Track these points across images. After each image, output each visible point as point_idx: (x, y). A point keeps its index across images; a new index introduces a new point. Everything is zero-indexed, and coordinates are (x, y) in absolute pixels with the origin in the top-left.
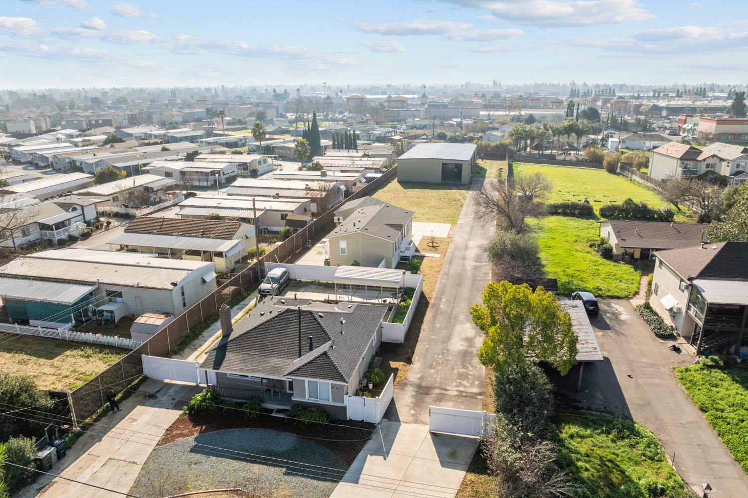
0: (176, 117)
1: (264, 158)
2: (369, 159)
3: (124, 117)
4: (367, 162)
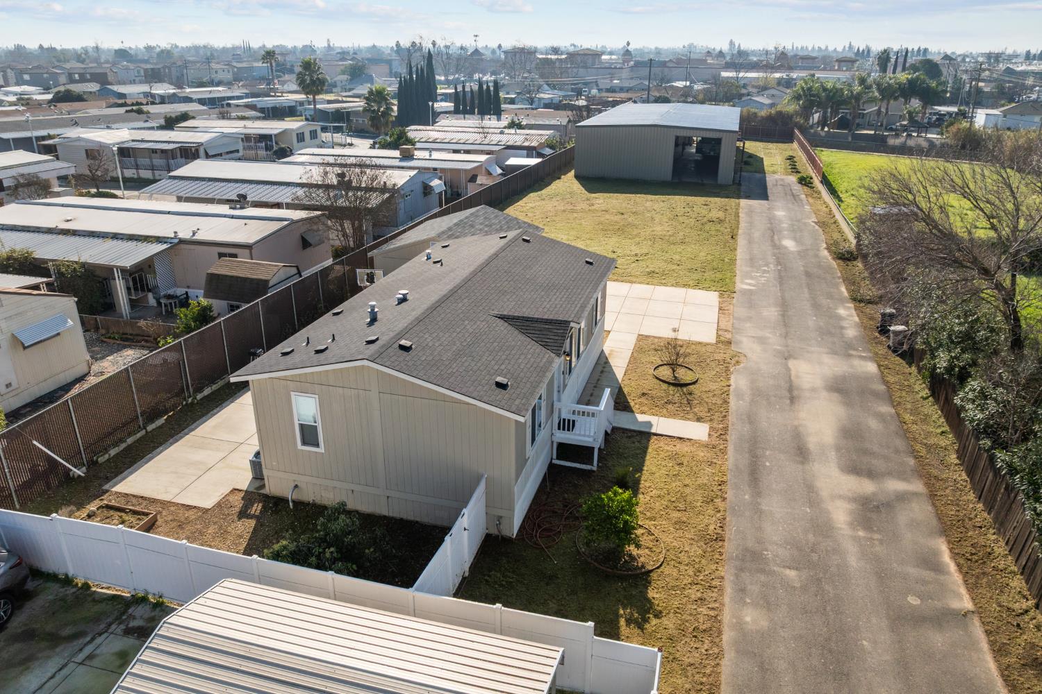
0: (220, 72)
1: (313, 128)
2: (518, 131)
3: (138, 72)
4: (516, 137)
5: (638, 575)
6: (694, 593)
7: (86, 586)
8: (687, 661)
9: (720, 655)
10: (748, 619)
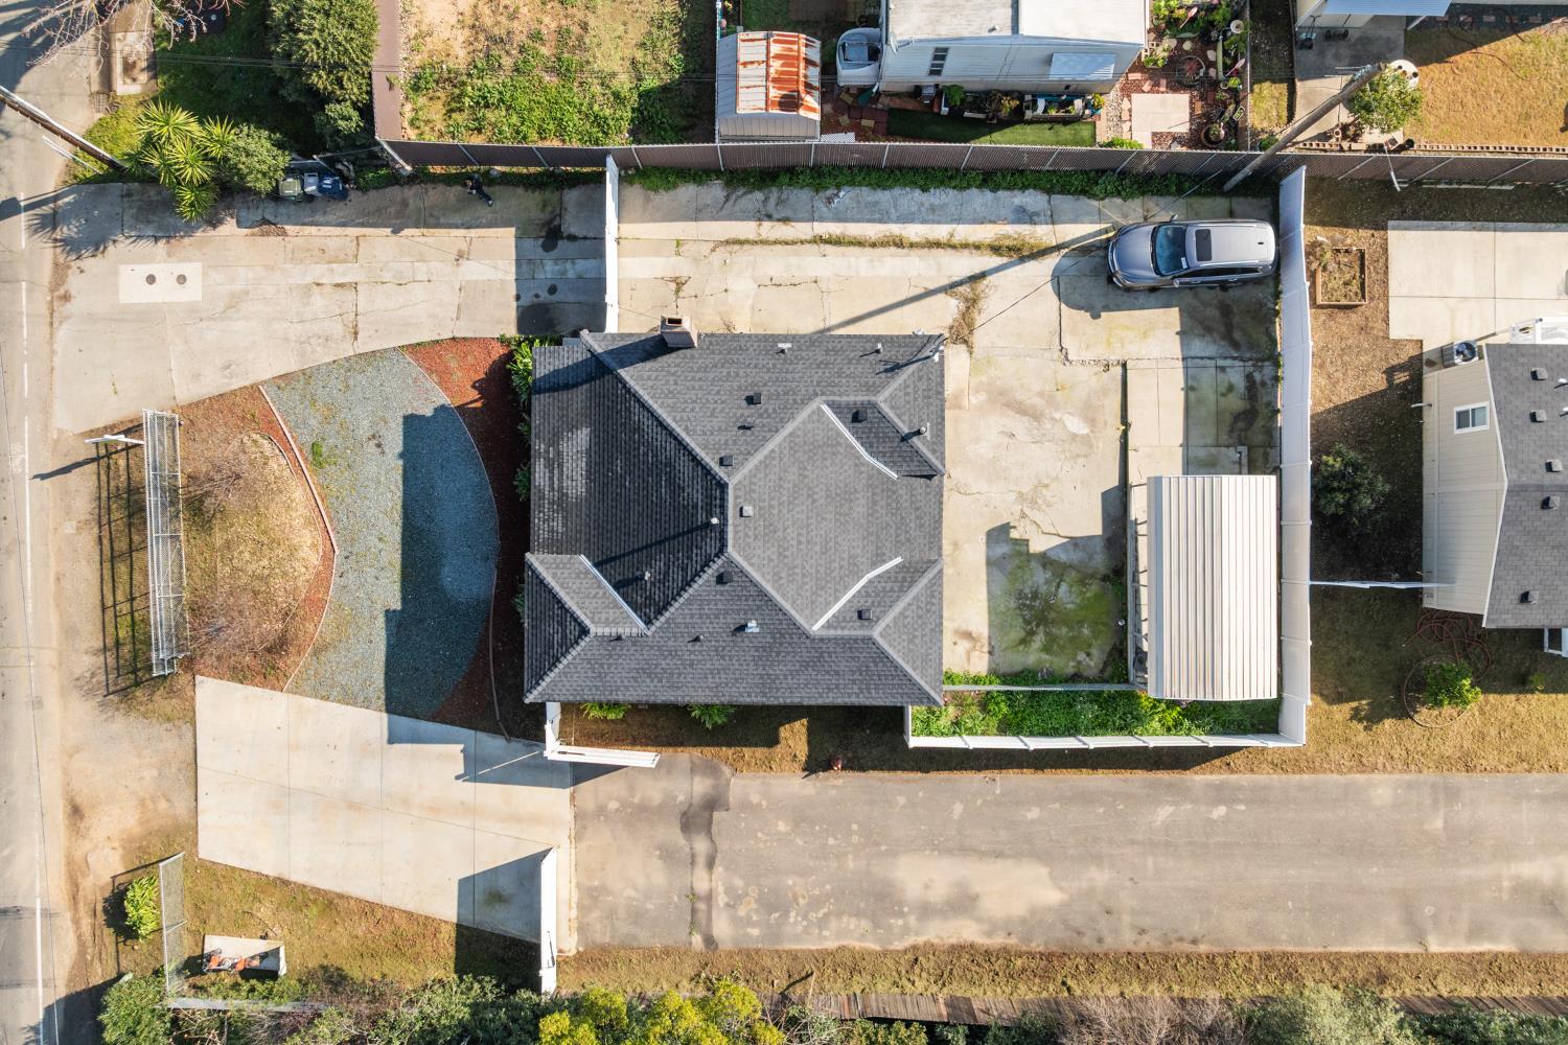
5: (1404, 709)
6: (1397, 752)
7: (1277, 313)
8: (1331, 752)
9: (1340, 772)
10: (1380, 791)
